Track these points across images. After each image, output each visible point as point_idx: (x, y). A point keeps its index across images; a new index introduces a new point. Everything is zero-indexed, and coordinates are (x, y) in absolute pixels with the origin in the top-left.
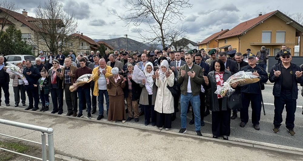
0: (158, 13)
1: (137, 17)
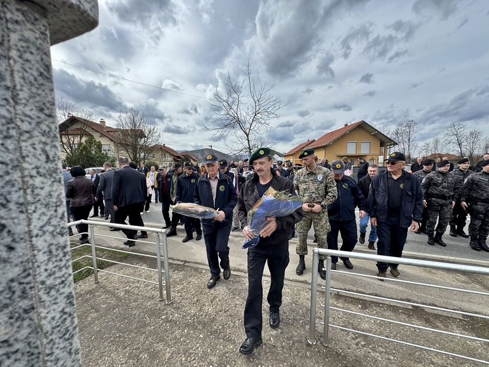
0: (244, 124)
1: (224, 128)
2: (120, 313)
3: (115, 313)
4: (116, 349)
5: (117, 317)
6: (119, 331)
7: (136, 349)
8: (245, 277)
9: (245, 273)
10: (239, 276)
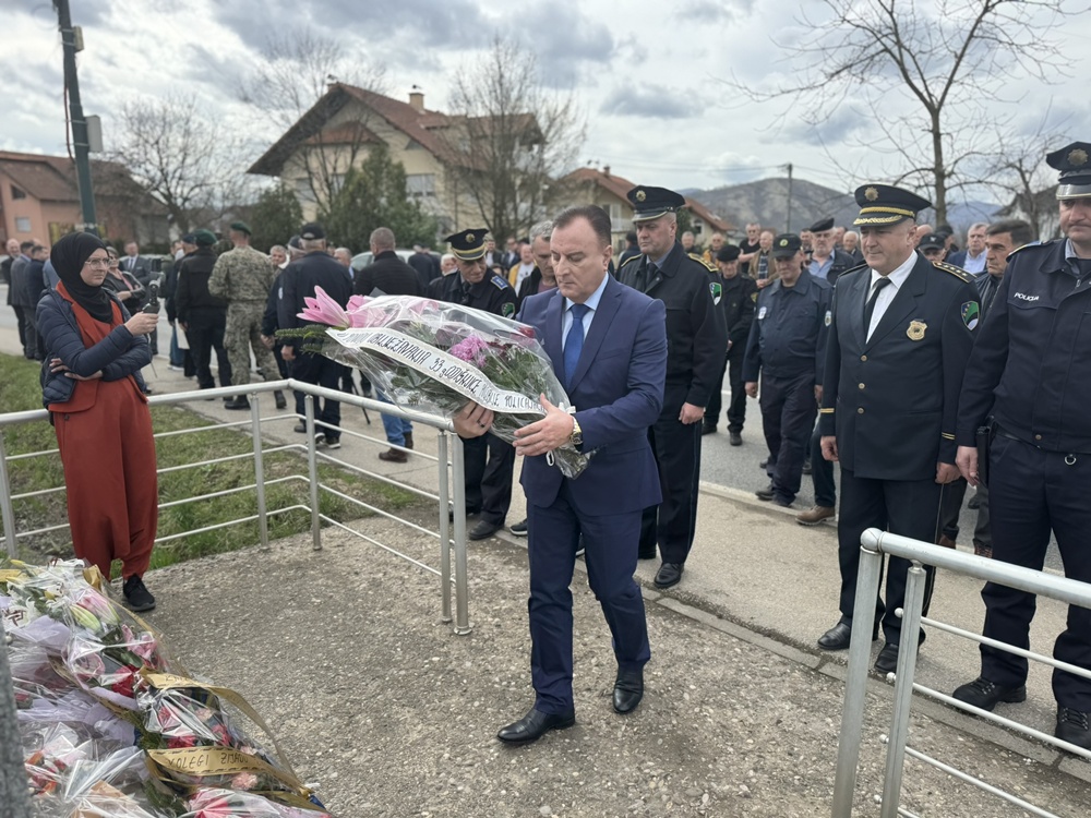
0: (925, 57)
1: (822, 85)
4: (314, 688)
5: (335, 630)
6: (330, 655)
7: (352, 702)
8: (714, 629)
9: (720, 617)
10: (696, 620)
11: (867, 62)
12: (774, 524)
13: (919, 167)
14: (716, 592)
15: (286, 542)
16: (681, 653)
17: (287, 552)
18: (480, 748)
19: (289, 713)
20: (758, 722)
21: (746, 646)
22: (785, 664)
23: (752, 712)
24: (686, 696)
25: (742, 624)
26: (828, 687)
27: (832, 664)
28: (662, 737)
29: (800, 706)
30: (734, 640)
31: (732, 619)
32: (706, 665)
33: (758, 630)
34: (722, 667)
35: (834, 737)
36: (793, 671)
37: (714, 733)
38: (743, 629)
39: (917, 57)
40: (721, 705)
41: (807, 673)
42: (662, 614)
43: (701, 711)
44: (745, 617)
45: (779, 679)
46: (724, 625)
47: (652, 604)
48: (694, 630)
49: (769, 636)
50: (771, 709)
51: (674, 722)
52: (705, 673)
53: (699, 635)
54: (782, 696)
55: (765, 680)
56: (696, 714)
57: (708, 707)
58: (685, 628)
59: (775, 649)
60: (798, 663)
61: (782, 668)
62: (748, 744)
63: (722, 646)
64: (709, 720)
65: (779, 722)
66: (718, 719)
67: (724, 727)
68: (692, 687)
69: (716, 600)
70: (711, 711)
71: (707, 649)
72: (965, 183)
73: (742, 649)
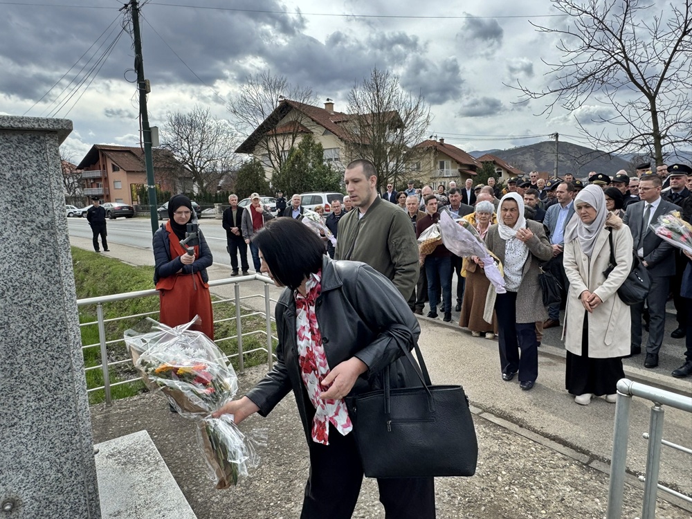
1: (577, 86)
2: (287, 422)
3: (280, 420)
4: (270, 462)
5: (281, 426)
6: (279, 443)
7: (291, 472)
8: (516, 434)
9: (521, 426)
10: (505, 428)
11: (606, 70)
12: (555, 364)
13: (643, 133)
14: (518, 410)
15: (253, 369)
16: (496, 450)
17: (254, 376)
18: (368, 506)
19: (254, 477)
20: (548, 499)
21: (539, 447)
22: (565, 460)
23: (544, 491)
24: (500, 478)
25: (536, 432)
26: (595, 477)
27: (598, 461)
28: (484, 505)
29: (577, 489)
30: (531, 442)
31: (529, 428)
32: (513, 458)
33: (546, 436)
34: (523, 461)
35: (602, 513)
36: (571, 465)
37: (518, 504)
38: (536, 435)
39: (638, 65)
40: (523, 486)
41: (581, 467)
42: (483, 423)
43: (510, 489)
44: (538, 427)
45: (561, 470)
46: (524, 432)
47: (476, 417)
48: (504, 435)
49: (554, 440)
50: (557, 490)
51: (492, 496)
52: (512, 464)
53: (508, 438)
54: (564, 481)
55: (552, 470)
56: (506, 491)
57: (514, 487)
58: (498, 433)
59: (557, 449)
60: (574, 460)
61: (564, 462)
62: (541, 513)
63: (523, 446)
64: (516, 495)
65: (563, 499)
66: (521, 495)
67: (526, 501)
68: (503, 473)
69: (519, 415)
70: (517, 489)
71: (512, 448)
72: (674, 142)
73: (536, 449)
